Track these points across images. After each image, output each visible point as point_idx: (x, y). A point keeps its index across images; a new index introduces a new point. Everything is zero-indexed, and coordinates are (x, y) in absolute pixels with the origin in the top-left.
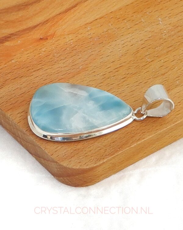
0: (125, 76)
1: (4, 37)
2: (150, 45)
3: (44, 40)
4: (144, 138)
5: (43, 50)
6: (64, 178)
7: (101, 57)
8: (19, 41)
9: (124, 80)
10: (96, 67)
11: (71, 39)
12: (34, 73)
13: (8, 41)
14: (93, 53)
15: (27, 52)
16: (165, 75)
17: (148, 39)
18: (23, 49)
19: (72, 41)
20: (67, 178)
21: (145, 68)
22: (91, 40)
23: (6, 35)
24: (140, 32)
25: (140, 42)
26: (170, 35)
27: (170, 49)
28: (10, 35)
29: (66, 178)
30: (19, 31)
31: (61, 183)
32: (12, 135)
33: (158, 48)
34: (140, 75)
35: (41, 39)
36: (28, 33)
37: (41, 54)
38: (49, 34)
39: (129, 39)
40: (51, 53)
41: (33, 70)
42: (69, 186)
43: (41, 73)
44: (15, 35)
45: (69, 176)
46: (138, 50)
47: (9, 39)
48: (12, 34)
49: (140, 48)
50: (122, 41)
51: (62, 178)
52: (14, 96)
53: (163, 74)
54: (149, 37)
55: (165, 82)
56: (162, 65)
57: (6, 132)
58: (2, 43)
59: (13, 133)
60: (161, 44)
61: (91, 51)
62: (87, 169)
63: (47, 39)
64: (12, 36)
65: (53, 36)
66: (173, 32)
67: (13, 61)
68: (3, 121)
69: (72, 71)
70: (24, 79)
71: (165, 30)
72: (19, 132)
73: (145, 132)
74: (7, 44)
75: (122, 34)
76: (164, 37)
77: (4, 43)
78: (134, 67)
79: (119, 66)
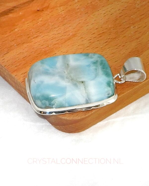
0: (106, 40)
1: (8, 9)
2: (126, 14)
3: (41, 11)
4: (123, 93)
5: (40, 20)
6: (60, 127)
7: (87, 25)
8: (20, 13)
9: (106, 44)
10: (83, 34)
11: (62, 10)
12: (33, 40)
13: (12, 13)
14: (81, 22)
15: (27, 22)
16: (139, 39)
17: (125, 8)
18: (24, 20)
19: (63, 12)
20: (63, 126)
21: (123, 33)
22: (78, 10)
23: (10, 8)
24: (118, 3)
25: (118, 12)
26: (141, 5)
27: (142, 17)
28: (13, 8)
29: (61, 127)
30: (20, 4)
31: (58, 130)
32: (17, 91)
33: (133, 16)
34: (119, 40)
35: (38, 10)
36: (28, 5)
37: (38, 24)
38: (44, 6)
39: (109, 10)
40: (46, 22)
41: (32, 37)
42: (64, 133)
43: (39, 39)
44: (17, 8)
45: (64, 125)
46: (117, 18)
47: (12, 11)
48: (14, 7)
49: (118, 17)
50: (103, 11)
51: (58, 126)
52: (17, 60)
53: (137, 39)
54: (126, 7)
55: (139, 45)
56: (136, 31)
57: (12, 88)
58: (7, 15)
59: (18, 90)
60: (135, 13)
61: (78, 20)
62: (78, 119)
63: (43, 10)
64: (14, 8)
65: (47, 8)
66: (144, 2)
67: (16, 30)
68: (9, 80)
69: (64, 37)
70: (25, 45)
71: (138, 1)
72: (23, 89)
73: (124, 88)
74: (11, 15)
75: (103, 5)
76: (137, 7)
77: (8, 14)
78: (114, 32)
79: (102, 32)
